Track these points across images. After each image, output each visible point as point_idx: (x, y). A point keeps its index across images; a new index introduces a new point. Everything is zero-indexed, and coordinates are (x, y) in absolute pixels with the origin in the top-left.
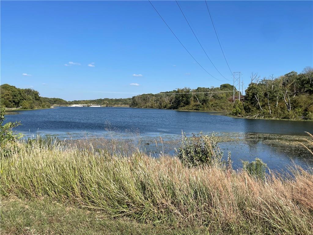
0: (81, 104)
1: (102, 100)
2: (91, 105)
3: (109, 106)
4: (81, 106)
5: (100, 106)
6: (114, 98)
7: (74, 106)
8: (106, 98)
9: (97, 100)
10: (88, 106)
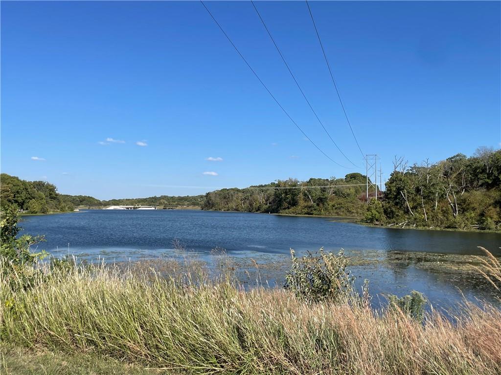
0: (124, 205)
1: (158, 198)
2: (140, 206)
3: (168, 208)
4: (123, 209)
5: (154, 209)
6: (177, 196)
7: (112, 208)
8: (164, 195)
9: (150, 198)
10: (134, 208)
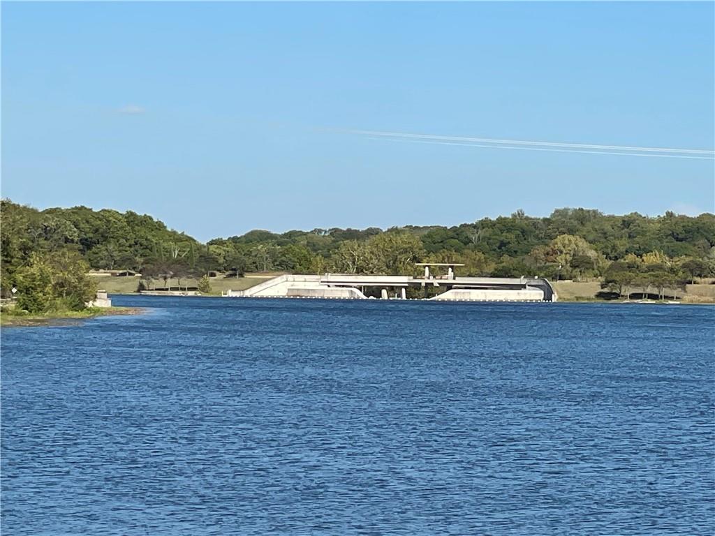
1: (534, 223)
2: (449, 278)
4: (344, 294)
7: (278, 286)
9: (484, 224)
10: (413, 289)
